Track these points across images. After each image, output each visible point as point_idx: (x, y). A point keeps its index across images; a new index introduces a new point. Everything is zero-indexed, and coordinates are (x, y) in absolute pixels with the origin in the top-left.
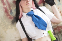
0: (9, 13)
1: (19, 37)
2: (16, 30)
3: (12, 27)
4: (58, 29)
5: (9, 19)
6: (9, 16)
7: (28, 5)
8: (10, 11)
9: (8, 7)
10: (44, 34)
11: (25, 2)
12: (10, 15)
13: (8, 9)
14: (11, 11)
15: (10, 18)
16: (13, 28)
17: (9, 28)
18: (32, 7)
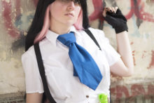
0: (13, 21)
1: (18, 87)
2: (16, 67)
3: (11, 57)
4: (116, 92)
5: (9, 36)
6: (11, 28)
7: (70, 19)
8: (15, 15)
9: (13, 5)
10: (87, 97)
11: (65, 7)
12: (14, 25)
13: (14, 10)
14: (18, 18)
15: (12, 33)
16: (12, 59)
17: (3, 59)
18: (74, 25)
